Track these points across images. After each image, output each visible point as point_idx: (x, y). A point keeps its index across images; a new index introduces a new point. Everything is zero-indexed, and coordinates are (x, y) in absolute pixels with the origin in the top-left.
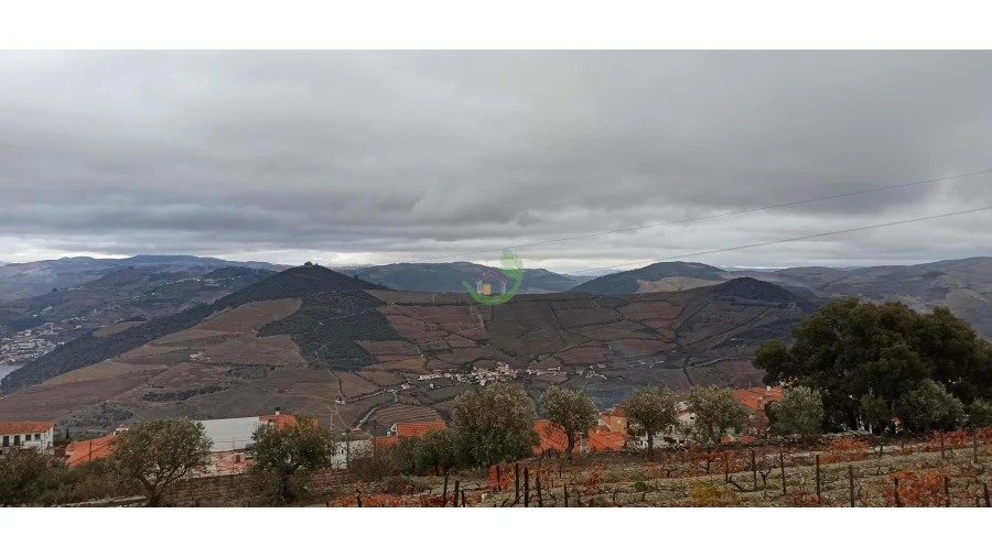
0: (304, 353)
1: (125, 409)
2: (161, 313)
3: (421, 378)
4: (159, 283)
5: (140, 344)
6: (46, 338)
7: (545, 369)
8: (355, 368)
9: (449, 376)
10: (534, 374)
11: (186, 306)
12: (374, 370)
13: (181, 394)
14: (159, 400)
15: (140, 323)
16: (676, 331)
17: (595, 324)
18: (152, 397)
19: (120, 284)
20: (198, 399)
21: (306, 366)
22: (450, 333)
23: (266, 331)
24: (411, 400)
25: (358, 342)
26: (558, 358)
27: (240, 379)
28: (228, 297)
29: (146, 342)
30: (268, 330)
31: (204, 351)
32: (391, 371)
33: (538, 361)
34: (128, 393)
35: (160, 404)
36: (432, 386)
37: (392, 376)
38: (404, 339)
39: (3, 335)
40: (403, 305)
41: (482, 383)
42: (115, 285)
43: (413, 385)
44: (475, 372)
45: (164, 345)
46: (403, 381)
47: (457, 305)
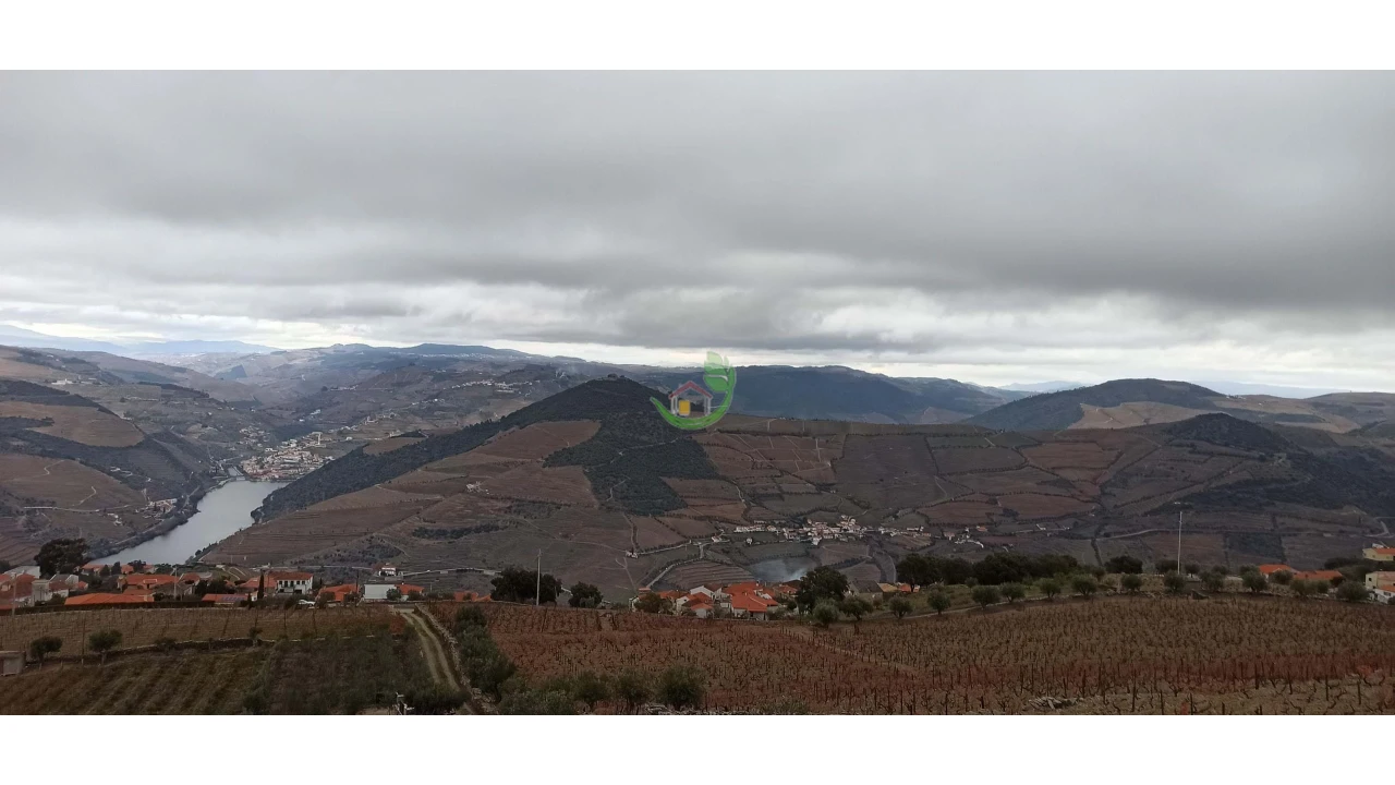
0: (595, 491)
1: (393, 545)
2: (443, 425)
3: (738, 530)
4: (444, 386)
5: (414, 467)
6: (313, 451)
7: (902, 529)
8: (656, 511)
9: (774, 529)
10: (888, 535)
11: (474, 420)
12: (680, 516)
13: (453, 532)
14: (430, 537)
15: (420, 440)
16: (1103, 487)
17: (984, 470)
18: (422, 533)
20: (472, 539)
21: (596, 507)
22: (784, 472)
23: (553, 461)
24: (721, 557)
25: (665, 479)
26: (922, 515)
27: (521, 518)
28: (525, 409)
29: (421, 464)
30: (558, 458)
31: (482, 480)
32: (700, 519)
33: (896, 517)
34: (398, 526)
35: (431, 542)
36: (749, 541)
37: (702, 524)
38: (724, 478)
39: (266, 445)
40: (728, 432)
41: (816, 541)
42: (393, 385)
43: (726, 538)
44: (809, 526)
45: (439, 470)
46: (716, 531)
47: (799, 435)
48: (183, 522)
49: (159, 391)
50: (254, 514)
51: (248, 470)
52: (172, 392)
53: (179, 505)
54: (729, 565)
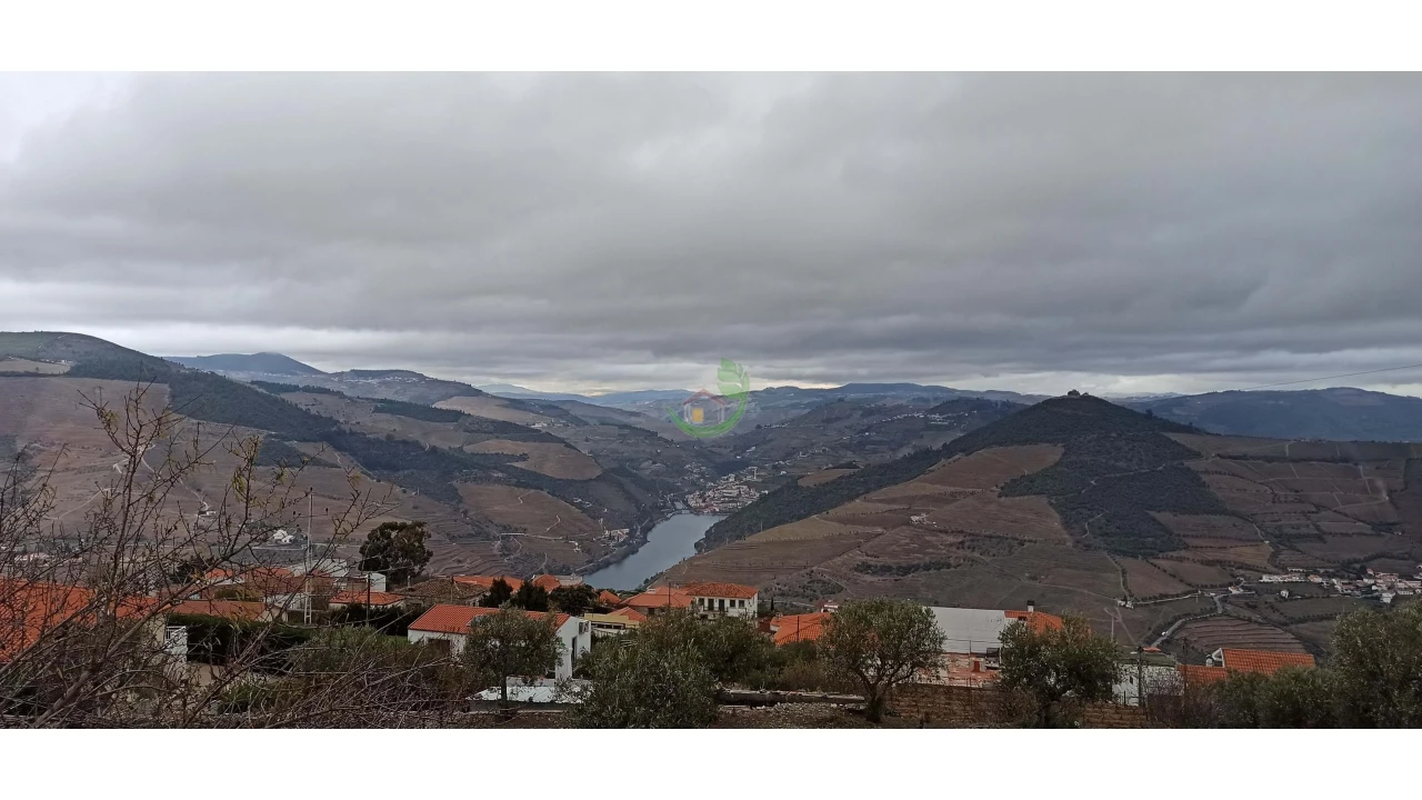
0: (1066, 525)
1: (834, 581)
2: (875, 459)
3: (1265, 579)
4: (873, 420)
5: (851, 499)
6: (750, 485)
8: (1149, 553)
9: (1318, 580)
11: (906, 451)
12: (1180, 559)
13: (899, 568)
14: (874, 573)
15: (852, 471)
18: (865, 568)
19: (828, 421)
20: (920, 578)
21: (1070, 544)
22: (1319, 507)
23: (1010, 489)
24: (1247, 613)
25: (1152, 513)
27: (976, 554)
28: (960, 438)
29: (857, 496)
30: (1012, 488)
31: (928, 512)
32: (1209, 563)
34: (838, 560)
35: (875, 578)
36: (1285, 593)
37: (1213, 571)
38: (1234, 514)
39: (707, 480)
40: (1230, 457)
41: (1387, 598)
42: (823, 421)
43: (1250, 589)
44: (1370, 577)
45: (880, 501)
46: (1231, 580)
47: (1333, 460)
48: (634, 552)
49: (616, 431)
50: (697, 545)
51: (692, 503)
52: (626, 431)
53: (631, 535)
54: (1260, 624)
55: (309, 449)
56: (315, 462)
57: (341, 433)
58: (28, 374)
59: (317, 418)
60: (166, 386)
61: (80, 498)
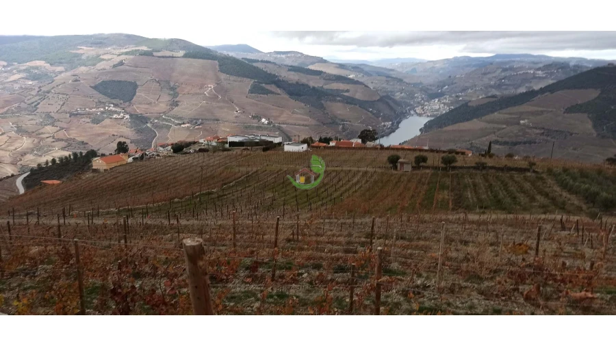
0: (595, 126)
1: (481, 147)
2: (506, 93)
4: (507, 74)
5: (493, 112)
6: (444, 104)
11: (523, 90)
13: (512, 143)
14: (500, 145)
15: (496, 99)
18: (496, 142)
19: (485, 74)
21: (595, 135)
23: (570, 110)
27: (549, 138)
29: (496, 111)
31: (528, 119)
34: (484, 139)
35: (500, 147)
39: (425, 101)
42: (482, 74)
45: (506, 114)
48: (394, 131)
49: (384, 78)
50: (420, 130)
51: (418, 111)
52: (390, 79)
53: (392, 124)
55: (268, 87)
56: (272, 93)
57: (279, 81)
58: (169, 57)
59: (270, 74)
60: (217, 62)
61: (196, 105)
